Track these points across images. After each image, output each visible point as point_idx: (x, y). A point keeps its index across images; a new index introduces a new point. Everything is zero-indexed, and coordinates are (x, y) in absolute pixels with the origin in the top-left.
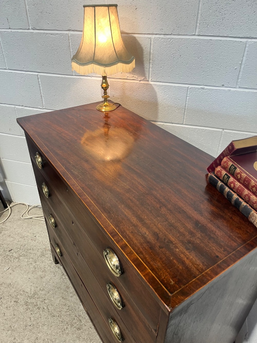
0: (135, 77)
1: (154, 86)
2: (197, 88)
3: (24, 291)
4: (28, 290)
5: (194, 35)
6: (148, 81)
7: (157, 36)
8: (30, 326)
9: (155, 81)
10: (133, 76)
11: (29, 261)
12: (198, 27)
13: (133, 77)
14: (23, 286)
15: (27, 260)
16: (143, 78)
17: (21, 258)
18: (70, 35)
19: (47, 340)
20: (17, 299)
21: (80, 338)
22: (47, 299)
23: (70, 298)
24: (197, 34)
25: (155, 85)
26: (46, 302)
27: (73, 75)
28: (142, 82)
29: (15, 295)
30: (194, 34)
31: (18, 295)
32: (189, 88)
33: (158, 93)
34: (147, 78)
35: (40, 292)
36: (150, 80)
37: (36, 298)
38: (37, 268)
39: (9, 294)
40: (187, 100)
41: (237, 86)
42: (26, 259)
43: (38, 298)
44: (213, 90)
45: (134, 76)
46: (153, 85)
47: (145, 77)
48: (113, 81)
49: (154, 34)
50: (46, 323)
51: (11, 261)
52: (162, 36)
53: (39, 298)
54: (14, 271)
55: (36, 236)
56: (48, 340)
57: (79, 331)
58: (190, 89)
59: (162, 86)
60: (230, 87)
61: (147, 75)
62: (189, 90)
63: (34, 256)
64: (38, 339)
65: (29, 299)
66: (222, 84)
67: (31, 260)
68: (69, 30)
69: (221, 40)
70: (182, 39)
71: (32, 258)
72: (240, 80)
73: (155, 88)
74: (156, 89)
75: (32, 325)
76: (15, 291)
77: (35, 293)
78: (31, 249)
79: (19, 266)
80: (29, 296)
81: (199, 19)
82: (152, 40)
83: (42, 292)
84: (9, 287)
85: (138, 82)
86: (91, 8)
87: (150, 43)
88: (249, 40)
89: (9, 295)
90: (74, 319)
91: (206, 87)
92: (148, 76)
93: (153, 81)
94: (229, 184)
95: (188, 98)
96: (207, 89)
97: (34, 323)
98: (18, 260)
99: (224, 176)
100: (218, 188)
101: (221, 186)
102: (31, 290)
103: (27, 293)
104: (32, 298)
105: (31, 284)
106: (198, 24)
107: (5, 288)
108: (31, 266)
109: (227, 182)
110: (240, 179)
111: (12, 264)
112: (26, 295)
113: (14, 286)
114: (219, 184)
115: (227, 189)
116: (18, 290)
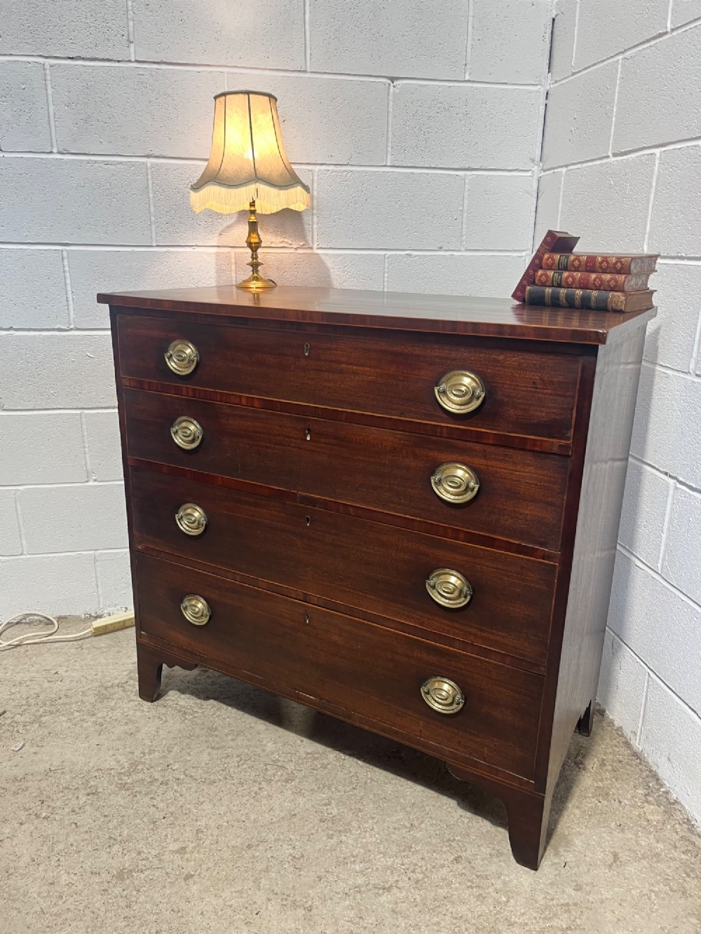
0: (287, 243)
1: (323, 257)
2: (400, 255)
3: (102, 770)
4: (110, 764)
5: (385, 166)
6: (312, 248)
7: (324, 167)
8: (164, 818)
9: (325, 248)
10: (282, 240)
11: (71, 717)
12: (389, 154)
13: (283, 242)
14: (89, 762)
15: (64, 719)
16: (302, 244)
17: (44, 719)
18: (149, 165)
19: (225, 824)
20: (92, 788)
21: (303, 791)
22: (175, 762)
23: (231, 743)
24: (389, 164)
25: (327, 255)
27: (152, 246)
28: (299, 251)
30: (384, 164)
31: (86, 781)
32: (386, 256)
33: (332, 271)
34: (311, 244)
35: (147, 757)
36: (315, 246)
37: (142, 769)
38: (104, 723)
39: (61, 787)
40: (386, 279)
41: (463, 249)
42: (61, 717)
43: (147, 769)
44: (425, 257)
45: (285, 240)
46: (322, 256)
47: (307, 241)
48: (241, 253)
49: (318, 164)
50: (202, 800)
51: (18, 732)
52: (331, 168)
53: (152, 767)
54: (42, 746)
55: (56, 673)
56: (230, 823)
57: (293, 783)
58: (388, 257)
59: (339, 256)
60: (451, 250)
61: (309, 238)
62: (386, 260)
63: (79, 706)
64: (202, 832)
65: (124, 778)
66: (439, 245)
67: (76, 714)
68: (148, 156)
69: (427, 174)
70: (366, 172)
71: (77, 711)
72: (464, 237)
73: (325, 261)
74: (329, 263)
75: (168, 815)
76: (74, 778)
77: (135, 764)
78: (62, 696)
79: (50, 733)
80: (120, 774)
81: (390, 140)
82: (316, 174)
83: (152, 756)
84: (50, 777)
85: (292, 251)
86: (241, 96)
87: (312, 180)
88: (468, 173)
89: (62, 789)
90: (266, 770)
91: (414, 253)
92: (311, 239)
93: (321, 248)
94: (563, 283)
95: (386, 275)
96: (416, 256)
97: (172, 809)
98: (40, 725)
99: (553, 277)
100: (548, 300)
101: (553, 293)
102: (118, 762)
103: (112, 769)
104: (132, 774)
105: (111, 753)
106: (390, 149)
107: (40, 781)
108: (85, 725)
109: (561, 282)
110: (579, 265)
111: (26, 737)
112: (110, 774)
113: (64, 771)
114: (548, 290)
115: (563, 291)
116: (81, 774)
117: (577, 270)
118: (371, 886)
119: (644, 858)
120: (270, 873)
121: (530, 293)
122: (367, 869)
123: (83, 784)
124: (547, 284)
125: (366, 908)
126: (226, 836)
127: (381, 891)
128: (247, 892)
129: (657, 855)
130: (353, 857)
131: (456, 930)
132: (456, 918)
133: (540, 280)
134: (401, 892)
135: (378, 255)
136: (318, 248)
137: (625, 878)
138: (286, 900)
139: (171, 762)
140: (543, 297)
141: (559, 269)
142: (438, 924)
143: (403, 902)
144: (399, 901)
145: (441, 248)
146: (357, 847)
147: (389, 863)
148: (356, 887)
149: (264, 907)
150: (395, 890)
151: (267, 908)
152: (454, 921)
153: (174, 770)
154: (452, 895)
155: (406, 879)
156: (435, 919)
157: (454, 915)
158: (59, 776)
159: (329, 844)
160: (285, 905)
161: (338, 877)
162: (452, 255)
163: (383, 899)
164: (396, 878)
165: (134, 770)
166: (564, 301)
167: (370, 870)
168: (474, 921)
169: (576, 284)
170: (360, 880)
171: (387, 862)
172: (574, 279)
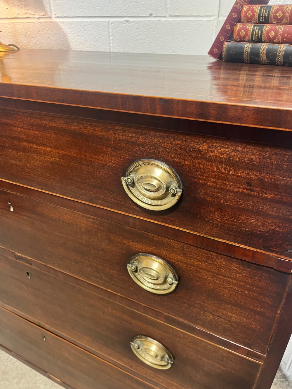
0: (30, 14)
1: (61, 25)
2: (120, 22)
6: (50, 17)
9: (61, 17)
10: (26, 11)
13: (27, 13)
16: (42, 14)
25: (63, 22)
28: (42, 20)
32: (110, 22)
33: (69, 35)
34: (49, 14)
36: (53, 16)
40: (111, 42)
41: (167, 15)
44: (140, 22)
45: (29, 12)
46: (59, 24)
47: (46, 12)
58: (112, 24)
59: (73, 23)
60: (159, 17)
61: (48, 9)
62: (110, 26)
66: (150, 12)
72: (168, 6)
73: (63, 28)
74: (66, 30)
85: (35, 20)
91: (131, 19)
92: (49, 10)
93: (58, 17)
94: (264, 38)
95: (111, 38)
96: (133, 22)
99: (253, 31)
100: (246, 57)
101: (252, 49)
109: (261, 36)
110: (283, 17)
114: (248, 46)
115: (264, 47)
117: (279, 22)
121: (229, 49)
124: (247, 38)
133: (238, 35)
135: (104, 22)
136: (56, 17)
140: (242, 53)
141: (259, 22)
145: (151, 15)
162: (160, 21)
166: (265, 58)
169: (279, 38)
172: (276, 32)
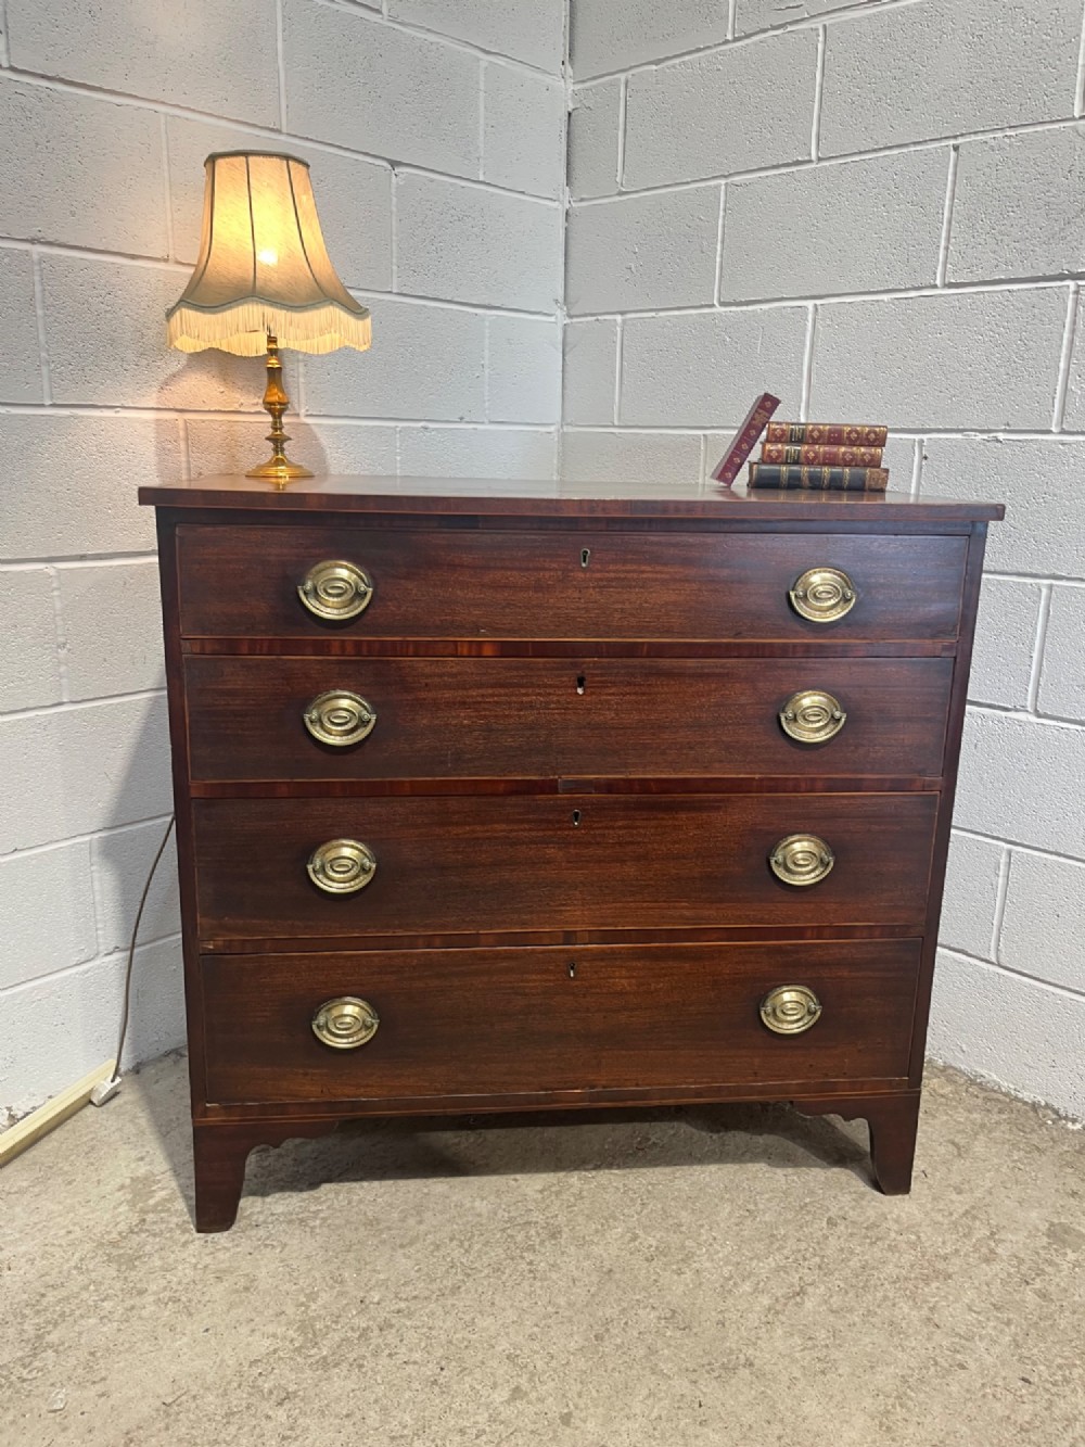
1: (316, 430)
2: (414, 428)
3: (258, 1361)
4: (262, 1345)
5: (390, 292)
8: (442, 1369)
9: (315, 415)
11: (103, 1313)
12: (395, 276)
14: (222, 1361)
15: (92, 1321)
17: (53, 1338)
18: (35, 257)
19: (535, 1329)
20: (275, 1392)
21: (587, 1238)
22: (367, 1292)
23: (423, 1227)
24: (395, 291)
25: (320, 425)
26: (376, 1300)
27: (42, 406)
29: (245, 1396)
30: (390, 290)
31: (252, 1387)
32: (398, 429)
33: (328, 451)
34: (297, 407)
35: (314, 1307)
36: (303, 412)
37: (327, 1326)
38: (177, 1294)
39: (219, 1418)
41: (486, 421)
42: (83, 1322)
43: (333, 1322)
46: (313, 427)
48: (194, 421)
50: (467, 1318)
51: (24, 1380)
53: (339, 1316)
54: (104, 1379)
56: (541, 1325)
57: (564, 1236)
58: (400, 431)
59: (337, 427)
60: (473, 422)
61: (295, 399)
62: (398, 436)
63: (96, 1291)
65: (312, 1352)
66: (460, 415)
67: (107, 1305)
68: (32, 241)
69: (442, 309)
71: (102, 1300)
72: (487, 404)
73: (319, 435)
74: (324, 441)
75: (443, 1363)
76: (225, 1394)
77: (304, 1327)
78: (43, 1291)
79: (92, 1354)
80: (298, 1350)
81: (395, 255)
83: (320, 1302)
84: (178, 1413)
88: (488, 312)
89: (225, 1421)
90: (512, 1236)
91: (431, 425)
93: (311, 415)
94: (802, 459)
95: (398, 458)
96: (434, 430)
97: (440, 1352)
98: (56, 1351)
99: (787, 452)
101: (790, 471)
102: (274, 1336)
103: (275, 1351)
104: (319, 1339)
105: (244, 1330)
106: (395, 268)
107: (167, 1429)
108: (145, 1313)
109: (799, 457)
110: (820, 437)
111: (52, 1381)
112: (280, 1358)
113: (193, 1393)
115: (803, 470)
116: (229, 1383)
117: (815, 442)
118: (782, 1300)
119: (976, 1134)
120: (661, 1352)
122: (758, 1284)
123: (250, 1394)
125: (805, 1325)
126: (555, 1344)
127: (798, 1299)
128: (660, 1390)
129: (983, 1126)
130: (729, 1279)
131: (908, 1292)
132: (895, 1282)
133: (769, 456)
134: (819, 1288)
135: (388, 428)
136: (307, 415)
137: (984, 1161)
138: (713, 1370)
139: (362, 1294)
141: (791, 442)
142: (885, 1298)
143: (831, 1296)
144: (826, 1298)
145: (461, 418)
146: (721, 1267)
147: (773, 1265)
148: (769, 1310)
149: (698, 1393)
150: (810, 1290)
151: (705, 1394)
152: (897, 1286)
153: (378, 1303)
154: (866, 1261)
155: (806, 1271)
156: (879, 1295)
157: (890, 1280)
158: (194, 1405)
159: (688, 1281)
160: (720, 1376)
161: (738, 1310)
163: (809, 1305)
164: (797, 1276)
165: (314, 1334)
166: (808, 482)
167: (762, 1284)
168: (913, 1275)
169: (820, 460)
170: (766, 1301)
171: (769, 1264)
172: (815, 453)
